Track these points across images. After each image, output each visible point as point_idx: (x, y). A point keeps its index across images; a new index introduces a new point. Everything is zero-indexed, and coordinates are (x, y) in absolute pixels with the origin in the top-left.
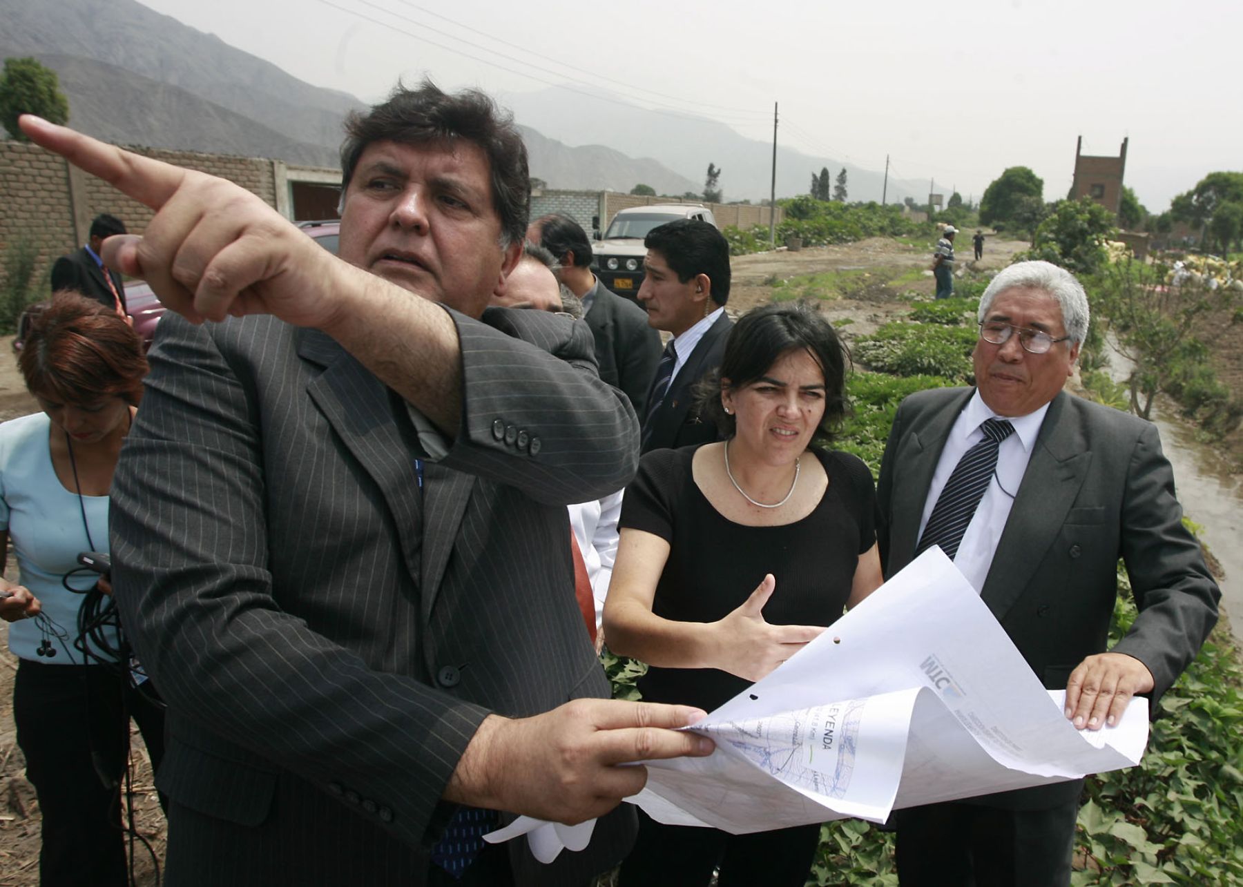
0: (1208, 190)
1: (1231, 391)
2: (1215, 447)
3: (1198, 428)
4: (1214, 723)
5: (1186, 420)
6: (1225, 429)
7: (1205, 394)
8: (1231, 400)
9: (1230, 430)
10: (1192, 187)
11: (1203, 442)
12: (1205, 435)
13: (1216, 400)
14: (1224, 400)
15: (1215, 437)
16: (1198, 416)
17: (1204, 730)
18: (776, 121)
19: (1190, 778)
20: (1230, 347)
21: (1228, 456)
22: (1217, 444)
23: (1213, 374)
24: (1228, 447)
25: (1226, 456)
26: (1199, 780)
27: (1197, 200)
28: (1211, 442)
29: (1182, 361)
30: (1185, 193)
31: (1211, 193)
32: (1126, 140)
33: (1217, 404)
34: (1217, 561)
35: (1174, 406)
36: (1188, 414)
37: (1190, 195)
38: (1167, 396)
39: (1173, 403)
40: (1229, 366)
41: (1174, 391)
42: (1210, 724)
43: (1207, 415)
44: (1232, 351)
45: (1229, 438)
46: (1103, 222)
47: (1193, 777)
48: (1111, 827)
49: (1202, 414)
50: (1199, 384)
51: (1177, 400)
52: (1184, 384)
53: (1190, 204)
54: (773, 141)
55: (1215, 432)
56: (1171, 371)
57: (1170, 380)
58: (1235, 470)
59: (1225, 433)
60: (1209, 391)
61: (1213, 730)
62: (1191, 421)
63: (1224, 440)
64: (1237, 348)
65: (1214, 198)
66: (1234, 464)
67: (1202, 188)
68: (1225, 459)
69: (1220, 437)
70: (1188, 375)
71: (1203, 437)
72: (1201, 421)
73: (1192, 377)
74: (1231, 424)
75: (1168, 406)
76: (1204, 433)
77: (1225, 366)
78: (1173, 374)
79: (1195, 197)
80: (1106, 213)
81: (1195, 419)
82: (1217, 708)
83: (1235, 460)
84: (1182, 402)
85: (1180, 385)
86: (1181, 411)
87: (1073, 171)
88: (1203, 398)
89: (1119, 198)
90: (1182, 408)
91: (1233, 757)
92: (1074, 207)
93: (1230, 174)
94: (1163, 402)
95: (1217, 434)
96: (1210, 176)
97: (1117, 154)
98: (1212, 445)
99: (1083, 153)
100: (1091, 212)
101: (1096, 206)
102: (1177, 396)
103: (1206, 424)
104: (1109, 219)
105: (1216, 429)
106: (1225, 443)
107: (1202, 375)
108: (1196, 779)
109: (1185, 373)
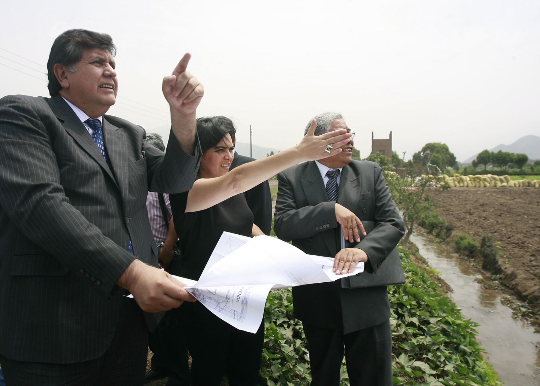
0: (427, 150)
1: (446, 221)
2: (442, 244)
3: (435, 237)
4: (454, 327)
5: (429, 235)
6: (446, 236)
7: (435, 224)
8: (446, 224)
9: (448, 237)
10: (420, 150)
11: (437, 242)
12: (438, 240)
13: (440, 225)
14: (443, 225)
15: (442, 240)
16: (434, 233)
17: (450, 331)
18: (251, 132)
19: (446, 350)
20: (444, 207)
21: (449, 247)
22: (443, 243)
23: (438, 215)
24: (448, 243)
25: (447, 247)
26: (450, 351)
27: (423, 155)
28: (440, 242)
29: (424, 212)
30: (417, 152)
31: (428, 152)
32: (391, 132)
33: (441, 227)
34: (449, 286)
35: (423, 230)
36: (430, 233)
37: (419, 153)
38: (420, 227)
39: (422, 229)
40: (444, 213)
41: (422, 224)
42: (452, 328)
43: (437, 232)
44: (444, 208)
45: (448, 240)
46: (386, 162)
47: (447, 349)
48: (413, 363)
49: (435, 232)
50: (433, 220)
51: (424, 228)
52: (426, 221)
53: (421, 156)
54: (250, 143)
55: (442, 238)
56: (420, 217)
57: (420, 220)
58: (452, 252)
59: (446, 238)
60: (437, 222)
61: (453, 331)
62: (431, 235)
63: (446, 241)
64: (447, 207)
65: (430, 153)
66: (451, 250)
67: (424, 150)
68: (447, 248)
69: (444, 240)
70: (428, 217)
71: (437, 240)
72: (435, 235)
73: (429, 217)
74: (448, 234)
75: (421, 231)
76: (437, 239)
77: (442, 213)
78: (421, 218)
79: (422, 153)
80: (386, 158)
81: (432, 234)
82: (453, 321)
83: (451, 248)
84: (427, 228)
85: (425, 222)
86: (426, 232)
87: (371, 146)
88: (435, 225)
89: (391, 155)
90: (427, 231)
91: (464, 342)
92: (374, 156)
93: (435, 143)
94: (419, 229)
95: (443, 239)
96: (427, 145)
97: (388, 138)
98: (441, 243)
99: (374, 138)
100: (381, 158)
101: (382, 156)
102: (424, 226)
103: (438, 235)
104: (388, 161)
105: (442, 237)
106: (446, 242)
107: (433, 216)
108: (448, 350)
109: (426, 217)
